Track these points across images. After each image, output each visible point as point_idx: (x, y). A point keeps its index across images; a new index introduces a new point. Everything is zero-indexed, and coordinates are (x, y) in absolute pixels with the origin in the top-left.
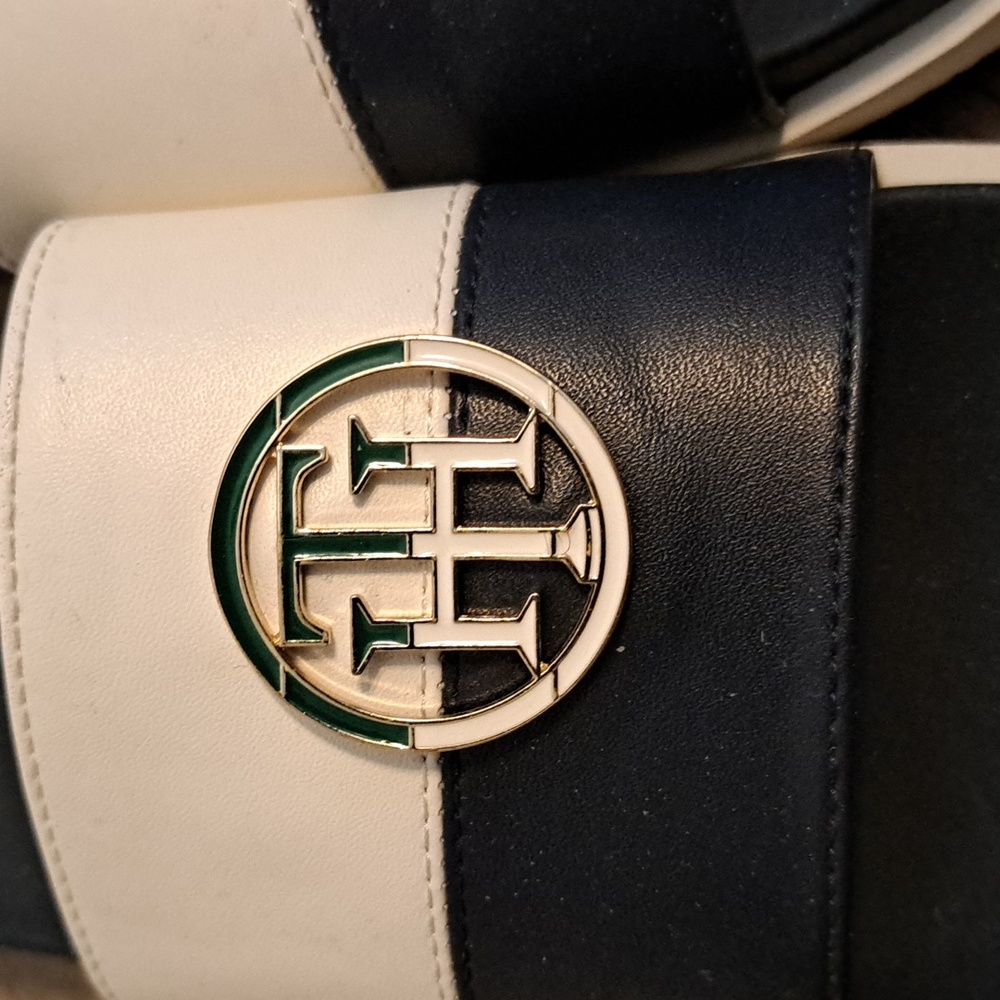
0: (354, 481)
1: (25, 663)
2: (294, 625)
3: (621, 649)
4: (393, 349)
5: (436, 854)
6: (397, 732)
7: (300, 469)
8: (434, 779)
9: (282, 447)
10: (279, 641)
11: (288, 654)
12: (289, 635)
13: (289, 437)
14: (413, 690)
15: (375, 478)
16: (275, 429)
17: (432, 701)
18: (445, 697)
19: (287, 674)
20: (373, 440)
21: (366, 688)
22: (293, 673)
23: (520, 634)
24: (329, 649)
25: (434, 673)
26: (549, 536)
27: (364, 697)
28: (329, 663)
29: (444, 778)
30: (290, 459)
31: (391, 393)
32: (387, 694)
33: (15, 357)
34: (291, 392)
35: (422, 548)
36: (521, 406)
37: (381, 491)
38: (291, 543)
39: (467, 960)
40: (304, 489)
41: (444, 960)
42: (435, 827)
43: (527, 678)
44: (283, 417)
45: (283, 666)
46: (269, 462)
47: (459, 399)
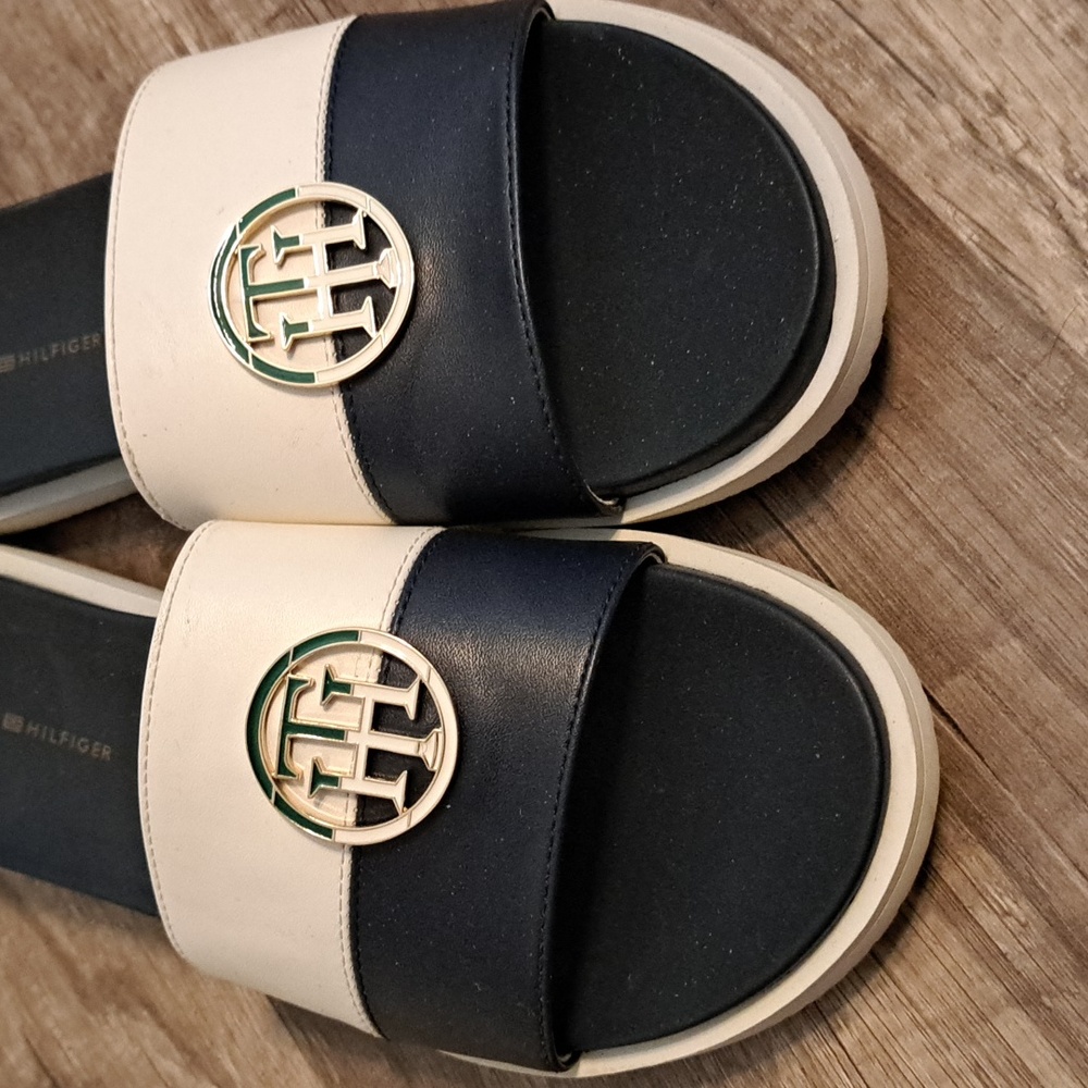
0: (324, 698)
1: (148, 763)
2: (282, 768)
3: (449, 806)
4: (353, 634)
5: (345, 897)
6: (327, 832)
7: (296, 688)
8: (348, 858)
9: (290, 675)
10: (273, 774)
11: (278, 782)
12: (279, 772)
13: (293, 672)
14: (341, 810)
15: (335, 698)
16: (287, 666)
17: (351, 818)
18: (357, 817)
19: (277, 794)
20: (336, 679)
21: (317, 805)
22: (279, 793)
23: (395, 791)
24: (301, 782)
25: (353, 804)
26: (416, 744)
27: (316, 809)
28: (300, 788)
29: (353, 858)
30: (293, 683)
31: (352, 654)
32: (328, 810)
33: (167, 606)
34: (298, 650)
35: (351, 738)
36: (413, 674)
37: (338, 704)
38: (287, 726)
39: (359, 956)
40: (298, 698)
41: (347, 954)
42: (346, 883)
43: (397, 815)
44: (293, 660)
45: (275, 788)
46: (283, 682)
47: (387, 662)
